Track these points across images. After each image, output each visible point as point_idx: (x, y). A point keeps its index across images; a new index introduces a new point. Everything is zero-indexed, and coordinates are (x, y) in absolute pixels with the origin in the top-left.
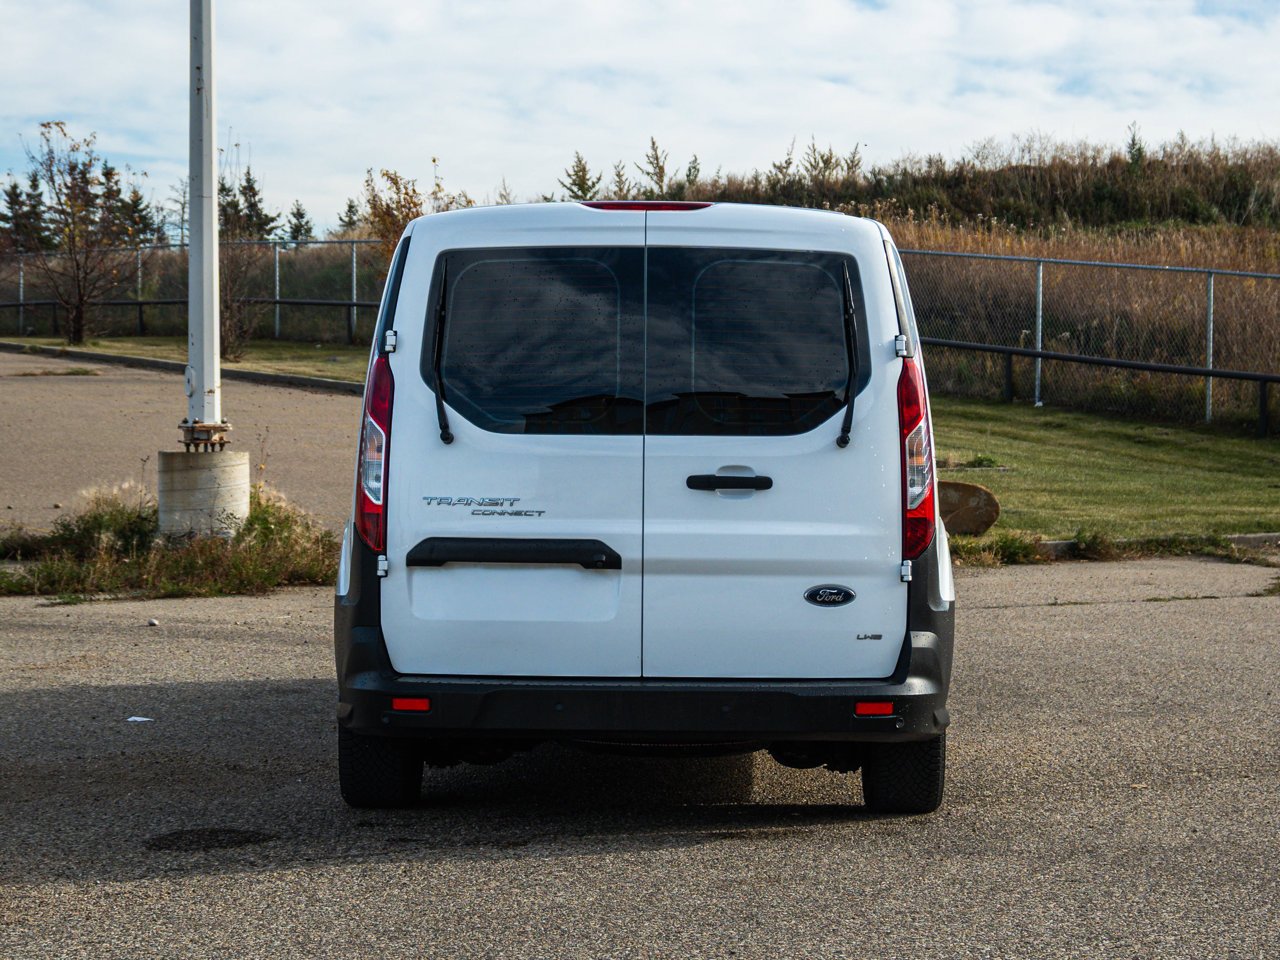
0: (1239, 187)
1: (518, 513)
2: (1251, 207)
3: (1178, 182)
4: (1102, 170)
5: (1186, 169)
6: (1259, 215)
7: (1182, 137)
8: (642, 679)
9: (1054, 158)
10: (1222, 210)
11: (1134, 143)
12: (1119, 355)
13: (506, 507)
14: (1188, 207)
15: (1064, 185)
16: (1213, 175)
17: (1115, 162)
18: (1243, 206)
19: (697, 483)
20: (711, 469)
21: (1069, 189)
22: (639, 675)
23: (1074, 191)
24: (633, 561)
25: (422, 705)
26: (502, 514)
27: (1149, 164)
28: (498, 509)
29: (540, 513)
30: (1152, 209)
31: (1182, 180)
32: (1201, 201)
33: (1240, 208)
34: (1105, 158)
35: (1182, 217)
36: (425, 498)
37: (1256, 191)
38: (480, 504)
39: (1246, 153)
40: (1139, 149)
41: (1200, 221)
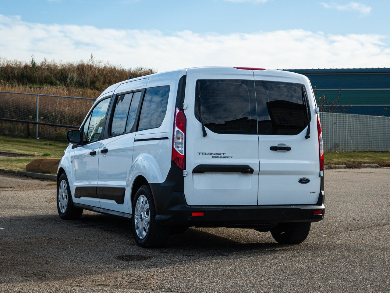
0: (64, 75)
1: (225, 157)
2: (68, 81)
3: (46, 73)
4: (22, 68)
5: (48, 69)
6: (71, 83)
7: (45, 60)
8: (258, 205)
9: (7, 64)
10: (59, 81)
11: (33, 61)
12: (61, 123)
13: (222, 155)
14: (50, 81)
15: (11, 73)
16: (56, 71)
17: (26, 66)
18: (66, 81)
19: (273, 149)
20: (276, 145)
21: (13, 74)
22: (257, 204)
23: (15, 75)
24: (257, 171)
25: (202, 214)
26: (221, 157)
27: (37, 67)
28: (220, 156)
29: (231, 157)
30: (39, 81)
31: (47, 72)
32: (53, 79)
33: (65, 82)
34: (23, 65)
35: (48, 83)
36: (198, 153)
37: (69, 77)
38: (215, 154)
39: (64, 65)
40: (34, 63)
41: (54, 85)
